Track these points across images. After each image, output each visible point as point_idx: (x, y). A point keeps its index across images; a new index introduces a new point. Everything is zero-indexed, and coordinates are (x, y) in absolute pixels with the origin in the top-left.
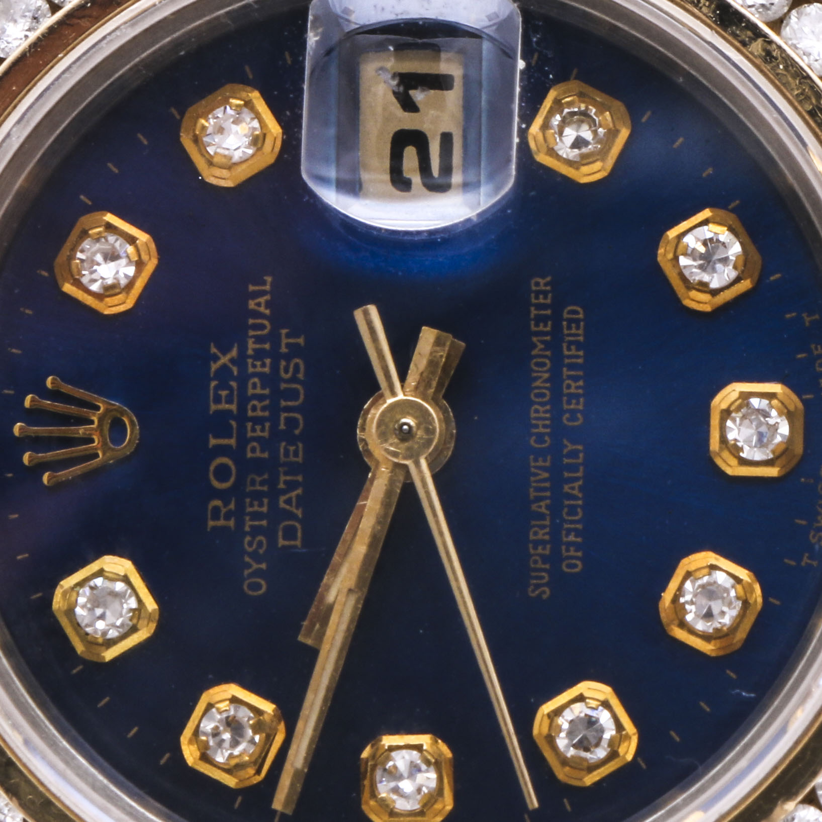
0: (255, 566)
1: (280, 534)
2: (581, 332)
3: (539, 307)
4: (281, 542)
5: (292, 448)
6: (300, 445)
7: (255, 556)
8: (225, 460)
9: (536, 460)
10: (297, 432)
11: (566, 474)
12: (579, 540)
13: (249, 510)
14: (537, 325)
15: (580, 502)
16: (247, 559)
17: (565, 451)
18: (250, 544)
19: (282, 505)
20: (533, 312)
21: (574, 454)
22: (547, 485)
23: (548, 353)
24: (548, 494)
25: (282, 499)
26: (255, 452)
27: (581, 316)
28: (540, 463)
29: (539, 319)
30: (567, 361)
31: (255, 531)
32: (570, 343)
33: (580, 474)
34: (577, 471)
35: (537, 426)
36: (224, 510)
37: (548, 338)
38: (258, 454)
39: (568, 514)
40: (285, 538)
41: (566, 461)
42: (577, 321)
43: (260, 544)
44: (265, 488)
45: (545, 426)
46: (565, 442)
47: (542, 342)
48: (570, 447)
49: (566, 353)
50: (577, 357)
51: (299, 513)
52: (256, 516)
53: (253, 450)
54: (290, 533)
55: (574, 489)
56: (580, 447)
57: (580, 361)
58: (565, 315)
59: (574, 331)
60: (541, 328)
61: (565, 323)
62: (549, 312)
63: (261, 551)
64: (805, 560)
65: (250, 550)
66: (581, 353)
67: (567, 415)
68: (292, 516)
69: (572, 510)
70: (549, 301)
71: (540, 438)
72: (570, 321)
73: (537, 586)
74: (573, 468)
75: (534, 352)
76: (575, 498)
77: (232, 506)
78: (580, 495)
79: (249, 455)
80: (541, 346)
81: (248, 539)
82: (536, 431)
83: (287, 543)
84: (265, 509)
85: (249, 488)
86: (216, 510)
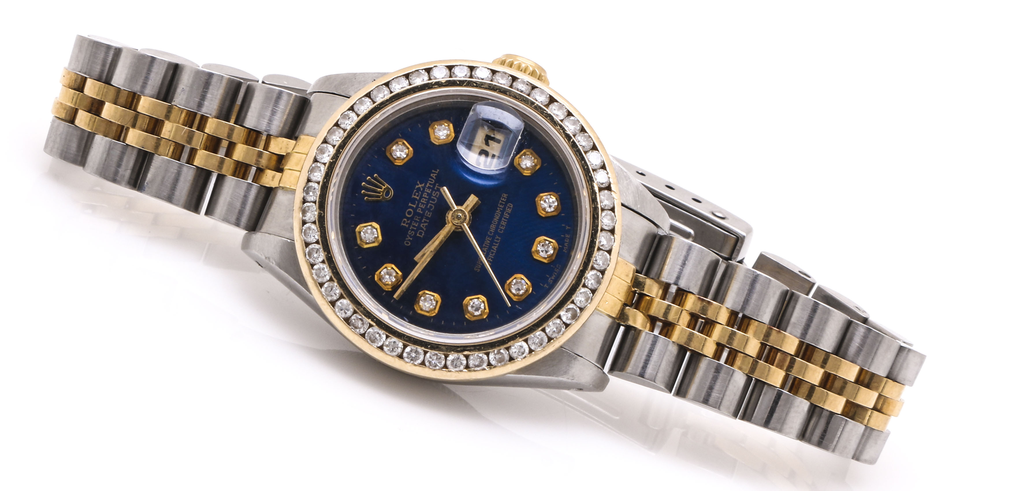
0: (409, 238)
1: (418, 232)
2: (510, 211)
3: (502, 201)
4: (418, 235)
5: (429, 213)
6: (431, 213)
7: (410, 236)
8: (411, 210)
9: (488, 238)
10: (431, 210)
11: (494, 244)
12: (491, 261)
13: (413, 224)
14: (500, 205)
15: (495, 252)
16: (408, 236)
17: (496, 238)
18: (410, 232)
19: (421, 226)
20: (500, 201)
21: (498, 239)
22: (488, 244)
23: (500, 213)
24: (488, 247)
25: (422, 224)
26: (419, 211)
27: (512, 207)
28: (489, 239)
29: (501, 204)
30: (504, 216)
31: (412, 230)
32: (507, 212)
33: (497, 245)
34: (497, 244)
35: (491, 229)
36: (406, 222)
37: (502, 209)
38: (420, 211)
39: (491, 253)
40: (419, 234)
41: (495, 240)
42: (510, 208)
43: (412, 233)
44: (418, 220)
45: (493, 230)
46: (497, 236)
47: (500, 210)
48: (497, 237)
49: (505, 214)
50: (507, 216)
51: (425, 229)
52: (414, 226)
53: (419, 210)
54: (421, 233)
55: (495, 248)
56: (500, 238)
57: (507, 218)
58: (508, 205)
59: (509, 210)
60: (501, 206)
61: (507, 207)
62: (504, 203)
63: (412, 235)
64: (545, 285)
65: (409, 234)
66: (508, 216)
67: (499, 230)
68: (422, 229)
69: (492, 253)
70: (505, 200)
71: (491, 233)
72: (508, 207)
73: (477, 268)
74: (496, 243)
75: (497, 211)
76: (494, 250)
77: (409, 222)
78: (496, 250)
79: (418, 211)
80: (499, 211)
81: (410, 231)
82: (490, 230)
83: (419, 235)
84: (416, 225)
85: (415, 219)
86: (405, 221)
